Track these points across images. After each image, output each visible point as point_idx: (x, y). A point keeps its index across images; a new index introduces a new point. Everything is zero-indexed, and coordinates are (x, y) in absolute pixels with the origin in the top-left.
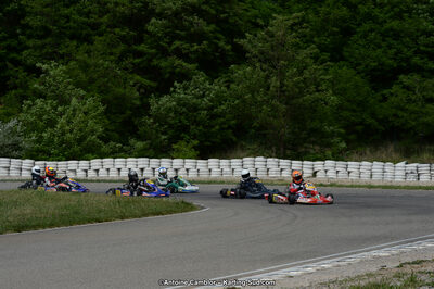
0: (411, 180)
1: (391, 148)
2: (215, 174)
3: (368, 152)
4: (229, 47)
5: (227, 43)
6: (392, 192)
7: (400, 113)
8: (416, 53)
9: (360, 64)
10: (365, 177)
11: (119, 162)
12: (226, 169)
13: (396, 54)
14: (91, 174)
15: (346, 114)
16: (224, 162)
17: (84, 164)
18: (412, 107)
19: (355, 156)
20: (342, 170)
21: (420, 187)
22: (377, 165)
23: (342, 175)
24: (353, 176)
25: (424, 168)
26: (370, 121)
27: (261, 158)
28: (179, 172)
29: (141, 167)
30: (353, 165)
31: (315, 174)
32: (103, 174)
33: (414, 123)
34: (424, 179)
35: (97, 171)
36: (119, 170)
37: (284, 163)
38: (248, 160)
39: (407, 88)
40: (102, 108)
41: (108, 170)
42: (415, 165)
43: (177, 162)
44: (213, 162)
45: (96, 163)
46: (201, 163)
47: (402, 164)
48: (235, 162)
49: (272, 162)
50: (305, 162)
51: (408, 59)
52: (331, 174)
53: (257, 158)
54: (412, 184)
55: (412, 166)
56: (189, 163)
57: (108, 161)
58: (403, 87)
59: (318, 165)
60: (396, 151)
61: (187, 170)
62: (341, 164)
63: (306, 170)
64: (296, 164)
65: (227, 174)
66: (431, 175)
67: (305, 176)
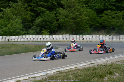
0: (111, 40)
2: (55, 39)
4: (56, 3)
5: (55, 2)
7: (105, 22)
8: (109, 4)
9: (94, 8)
10: (98, 39)
11: (27, 36)
12: (58, 38)
13: (104, 5)
14: (19, 40)
16: (57, 36)
17: (17, 37)
18: (109, 20)
20: (91, 38)
22: (101, 36)
23: (91, 39)
24: (94, 40)
25: (114, 37)
26: (98, 24)
27: (68, 35)
28: (45, 39)
29: (34, 38)
30: (94, 36)
31: (83, 39)
32: (23, 40)
33: (109, 24)
34: (114, 40)
35: (21, 39)
36: (27, 39)
37: (75, 36)
38: (64, 35)
39: (107, 15)
41: (24, 39)
43: (44, 36)
44: (54, 36)
45: (20, 37)
46: (51, 36)
47: (108, 36)
48: (61, 36)
49: (71, 36)
50: (80, 36)
51: (107, 6)
52: (88, 39)
53: (67, 35)
55: (111, 36)
56: (47, 36)
57: (24, 36)
58: (106, 14)
59: (84, 36)
61: (47, 38)
62: (91, 36)
63: (80, 38)
64: (78, 36)
65: (58, 40)
66: (116, 39)
67: (80, 39)
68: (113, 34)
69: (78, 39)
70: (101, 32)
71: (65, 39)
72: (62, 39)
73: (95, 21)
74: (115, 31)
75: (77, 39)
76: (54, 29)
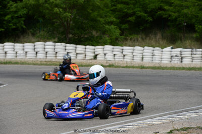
0: (176, 62)
1: (159, 36)
2: (10, 56)
3: (140, 39)
6: (160, 72)
7: (166, 7)
10: (137, 60)
12: (20, 52)
15: (120, 6)
16: (18, 46)
19: (129, 42)
20: (119, 54)
21: (184, 68)
22: (148, 50)
24: (128, 59)
25: (187, 52)
26: (142, 14)
30: (127, 50)
31: (95, 57)
33: (176, 14)
34: (187, 62)
37: (70, 47)
38: (39, 45)
42: (179, 49)
44: (8, 45)
47: (168, 49)
48: (28, 46)
49: (60, 46)
50: (88, 47)
52: (109, 57)
53: (48, 43)
54: (177, 66)
55: (177, 51)
59: (99, 49)
60: (163, 38)
62: (117, 49)
63: (88, 54)
64: (80, 48)
65: (21, 57)
66: (192, 59)
67: (88, 58)
68: (188, 42)
69: (80, 57)
70: (153, 36)
71: (41, 56)
72: (31, 56)
73: (134, 4)
74: (194, 35)
75: (78, 56)
76: (15, 24)
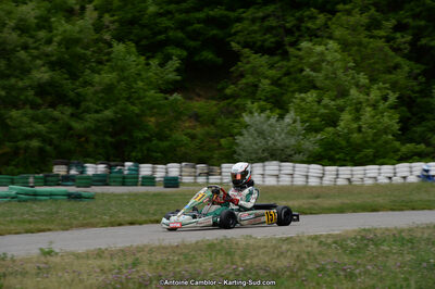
40: (392, 98)
